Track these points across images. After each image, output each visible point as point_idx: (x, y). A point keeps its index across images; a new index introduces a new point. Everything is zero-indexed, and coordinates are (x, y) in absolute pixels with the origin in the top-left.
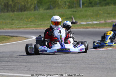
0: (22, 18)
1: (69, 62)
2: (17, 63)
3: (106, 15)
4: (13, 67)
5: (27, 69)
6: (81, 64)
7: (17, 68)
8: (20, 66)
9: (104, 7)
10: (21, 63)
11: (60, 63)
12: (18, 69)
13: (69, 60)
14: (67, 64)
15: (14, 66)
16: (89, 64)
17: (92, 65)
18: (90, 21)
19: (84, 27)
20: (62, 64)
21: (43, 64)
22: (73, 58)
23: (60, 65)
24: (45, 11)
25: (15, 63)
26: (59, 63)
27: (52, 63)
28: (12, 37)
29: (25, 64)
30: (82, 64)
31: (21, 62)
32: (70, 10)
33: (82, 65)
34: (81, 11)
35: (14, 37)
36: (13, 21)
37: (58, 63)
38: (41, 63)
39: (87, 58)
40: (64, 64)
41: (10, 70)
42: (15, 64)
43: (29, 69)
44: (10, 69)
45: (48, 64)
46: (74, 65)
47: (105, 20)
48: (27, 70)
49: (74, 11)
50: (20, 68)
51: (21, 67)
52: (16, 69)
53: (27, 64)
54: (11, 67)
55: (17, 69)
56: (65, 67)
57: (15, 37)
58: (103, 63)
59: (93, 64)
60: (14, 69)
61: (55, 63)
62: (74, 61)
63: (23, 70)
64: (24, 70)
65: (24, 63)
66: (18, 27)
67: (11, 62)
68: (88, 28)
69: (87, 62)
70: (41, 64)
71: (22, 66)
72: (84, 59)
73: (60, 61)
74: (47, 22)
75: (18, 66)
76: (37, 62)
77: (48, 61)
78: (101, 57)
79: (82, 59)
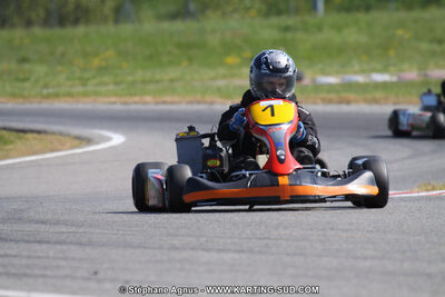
0: (63, 55)
1: (267, 246)
2: (44, 246)
3: (425, 46)
4: (24, 261)
5: (86, 275)
6: (318, 255)
7: (45, 268)
8: (55, 258)
9: (417, 14)
10: (58, 247)
11: (229, 251)
12: (49, 273)
13: (266, 235)
14: (260, 252)
15: (29, 257)
16: (355, 258)
17: (366, 259)
18: (356, 73)
19: (333, 96)
20: (237, 256)
21: (157, 252)
22: (285, 228)
23: (228, 257)
24: (165, 25)
25: (35, 246)
26: (223, 250)
27: (192, 249)
28: (22, 135)
29: (76, 252)
30: (325, 256)
31: (61, 243)
32: (275, 20)
33: (325, 260)
34: (320, 28)
35: (30, 136)
36: (27, 66)
37: (219, 251)
38: (145, 248)
40: (244, 256)
41: (14, 275)
42: (36, 251)
43: (96, 273)
44: (13, 271)
45: (177, 255)
46: (288, 259)
47: (420, 69)
48: (88, 279)
49: (287, 29)
50: (58, 267)
51: (63, 263)
52: (37, 272)
53: (88, 249)
54: (16, 261)
56: (248, 265)
57: (35, 135)
58: (416, 251)
59: (373, 258)
60: (28, 271)
61: (207, 250)
62: (287, 240)
63: (68, 276)
64: (73, 278)
65: (72, 247)
66: (45, 92)
67: (17, 241)
68: (348, 102)
69: (344, 246)
70: (146, 251)
71: (65, 259)
72: (333, 232)
73: (229, 241)
74: (172, 73)
75: (48, 257)
76: (128, 245)
77: (176, 242)
78: (405, 226)
79: (324, 236)
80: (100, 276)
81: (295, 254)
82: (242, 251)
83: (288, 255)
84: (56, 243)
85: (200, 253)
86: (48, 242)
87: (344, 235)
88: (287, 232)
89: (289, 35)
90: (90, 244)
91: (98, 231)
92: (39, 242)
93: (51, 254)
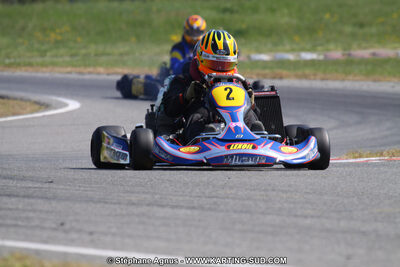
0: (23, 29)
1: (215, 203)
2: (13, 200)
3: (348, 29)
5: (54, 226)
6: (263, 213)
7: (16, 219)
8: (24, 210)
10: (26, 200)
11: (181, 207)
12: (20, 223)
13: (214, 194)
14: (210, 209)
16: (296, 216)
17: (306, 217)
18: (287, 51)
19: (267, 71)
20: (189, 212)
21: (117, 206)
22: (231, 188)
23: (182, 212)
25: (6, 199)
26: (176, 207)
27: (148, 205)
29: (41, 204)
30: (269, 214)
31: (28, 197)
33: (269, 217)
37: (173, 207)
38: (106, 203)
39: (286, 192)
40: (196, 212)
42: (6, 203)
43: (62, 224)
45: (135, 210)
46: (235, 216)
47: (345, 49)
48: (55, 229)
50: (27, 218)
51: (31, 214)
52: (9, 222)
53: (54, 203)
55: (13, 222)
56: (199, 221)
58: (351, 211)
59: (312, 217)
61: (163, 206)
62: (233, 199)
63: (38, 226)
64: (43, 228)
65: (39, 201)
66: (7, 61)
68: (281, 78)
69: (285, 205)
70: (107, 206)
71: (34, 211)
72: (274, 193)
73: (181, 198)
74: (122, 48)
75: (17, 209)
76: (90, 200)
77: (134, 198)
78: (339, 189)
79: (267, 196)
80: (67, 226)
81: (241, 212)
82: (193, 208)
83: (235, 212)
84: (24, 197)
85: (155, 209)
86: (17, 196)
87: (285, 196)
88: (233, 191)
89: (227, 16)
90: (55, 198)
91: (62, 187)
92: (9, 196)
93: (20, 207)
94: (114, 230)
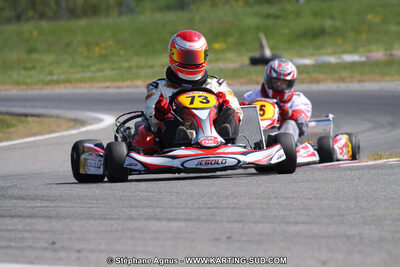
1: (213, 214)
2: (15, 220)
5: (45, 245)
6: (256, 222)
7: (10, 240)
8: (22, 231)
10: (28, 220)
11: (178, 220)
12: (13, 244)
13: (216, 205)
14: (206, 221)
21: (113, 222)
23: (174, 225)
26: (173, 220)
27: (147, 219)
29: (42, 224)
30: (261, 222)
33: (261, 226)
37: (170, 220)
38: (105, 219)
40: (191, 224)
42: (7, 225)
43: (54, 243)
45: (131, 225)
46: (228, 226)
48: (45, 249)
50: (22, 238)
51: (28, 235)
52: (3, 243)
59: (303, 223)
61: (160, 220)
63: (29, 246)
65: (40, 221)
69: (281, 212)
70: (105, 222)
75: (16, 230)
76: (92, 217)
77: (134, 213)
79: (267, 204)
80: (58, 245)
84: (28, 217)
85: (152, 222)
86: (21, 216)
90: (58, 217)
93: (20, 227)
94: (102, 247)
